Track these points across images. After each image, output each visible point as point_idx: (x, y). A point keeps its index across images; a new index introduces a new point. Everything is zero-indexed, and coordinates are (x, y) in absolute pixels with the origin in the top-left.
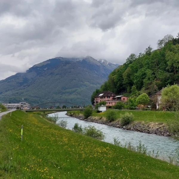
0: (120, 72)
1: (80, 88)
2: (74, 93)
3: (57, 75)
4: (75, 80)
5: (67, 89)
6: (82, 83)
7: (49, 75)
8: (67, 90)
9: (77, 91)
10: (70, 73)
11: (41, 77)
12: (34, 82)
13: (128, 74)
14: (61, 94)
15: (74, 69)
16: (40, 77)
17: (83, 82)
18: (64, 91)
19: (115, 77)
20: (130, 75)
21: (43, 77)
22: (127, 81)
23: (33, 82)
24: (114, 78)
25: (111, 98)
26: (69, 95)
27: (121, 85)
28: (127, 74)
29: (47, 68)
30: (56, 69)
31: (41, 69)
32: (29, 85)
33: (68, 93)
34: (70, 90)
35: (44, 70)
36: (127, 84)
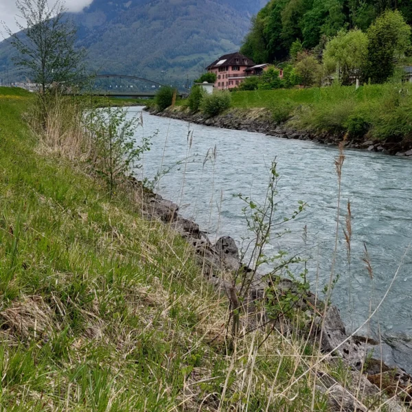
0: (279, 8)
1: (209, 55)
2: (195, 67)
3: (154, 19)
4: (198, 33)
5: (177, 55)
6: (214, 41)
7: (135, 21)
8: (179, 59)
9: (202, 62)
10: (185, 17)
11: (117, 25)
12: (101, 35)
13: (293, 13)
14: (164, 69)
15: (195, 4)
16: (114, 23)
17: (216, 40)
18: (171, 61)
19: (267, 20)
20: (298, 15)
21: (120, 25)
22: (291, 32)
23: (97, 37)
24: (263, 23)
25: (242, 70)
26: (183, 70)
27: (278, 42)
28: (291, 12)
29: (130, 3)
30: (152, 6)
31: (117, 5)
32: (90, 44)
33: (180, 65)
34: (186, 59)
35: (123, 8)
36: (290, 38)
